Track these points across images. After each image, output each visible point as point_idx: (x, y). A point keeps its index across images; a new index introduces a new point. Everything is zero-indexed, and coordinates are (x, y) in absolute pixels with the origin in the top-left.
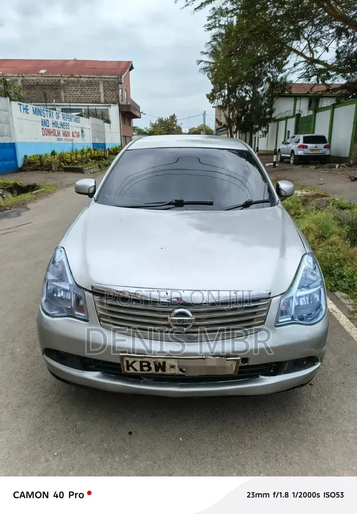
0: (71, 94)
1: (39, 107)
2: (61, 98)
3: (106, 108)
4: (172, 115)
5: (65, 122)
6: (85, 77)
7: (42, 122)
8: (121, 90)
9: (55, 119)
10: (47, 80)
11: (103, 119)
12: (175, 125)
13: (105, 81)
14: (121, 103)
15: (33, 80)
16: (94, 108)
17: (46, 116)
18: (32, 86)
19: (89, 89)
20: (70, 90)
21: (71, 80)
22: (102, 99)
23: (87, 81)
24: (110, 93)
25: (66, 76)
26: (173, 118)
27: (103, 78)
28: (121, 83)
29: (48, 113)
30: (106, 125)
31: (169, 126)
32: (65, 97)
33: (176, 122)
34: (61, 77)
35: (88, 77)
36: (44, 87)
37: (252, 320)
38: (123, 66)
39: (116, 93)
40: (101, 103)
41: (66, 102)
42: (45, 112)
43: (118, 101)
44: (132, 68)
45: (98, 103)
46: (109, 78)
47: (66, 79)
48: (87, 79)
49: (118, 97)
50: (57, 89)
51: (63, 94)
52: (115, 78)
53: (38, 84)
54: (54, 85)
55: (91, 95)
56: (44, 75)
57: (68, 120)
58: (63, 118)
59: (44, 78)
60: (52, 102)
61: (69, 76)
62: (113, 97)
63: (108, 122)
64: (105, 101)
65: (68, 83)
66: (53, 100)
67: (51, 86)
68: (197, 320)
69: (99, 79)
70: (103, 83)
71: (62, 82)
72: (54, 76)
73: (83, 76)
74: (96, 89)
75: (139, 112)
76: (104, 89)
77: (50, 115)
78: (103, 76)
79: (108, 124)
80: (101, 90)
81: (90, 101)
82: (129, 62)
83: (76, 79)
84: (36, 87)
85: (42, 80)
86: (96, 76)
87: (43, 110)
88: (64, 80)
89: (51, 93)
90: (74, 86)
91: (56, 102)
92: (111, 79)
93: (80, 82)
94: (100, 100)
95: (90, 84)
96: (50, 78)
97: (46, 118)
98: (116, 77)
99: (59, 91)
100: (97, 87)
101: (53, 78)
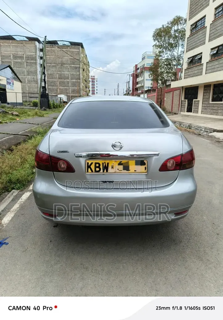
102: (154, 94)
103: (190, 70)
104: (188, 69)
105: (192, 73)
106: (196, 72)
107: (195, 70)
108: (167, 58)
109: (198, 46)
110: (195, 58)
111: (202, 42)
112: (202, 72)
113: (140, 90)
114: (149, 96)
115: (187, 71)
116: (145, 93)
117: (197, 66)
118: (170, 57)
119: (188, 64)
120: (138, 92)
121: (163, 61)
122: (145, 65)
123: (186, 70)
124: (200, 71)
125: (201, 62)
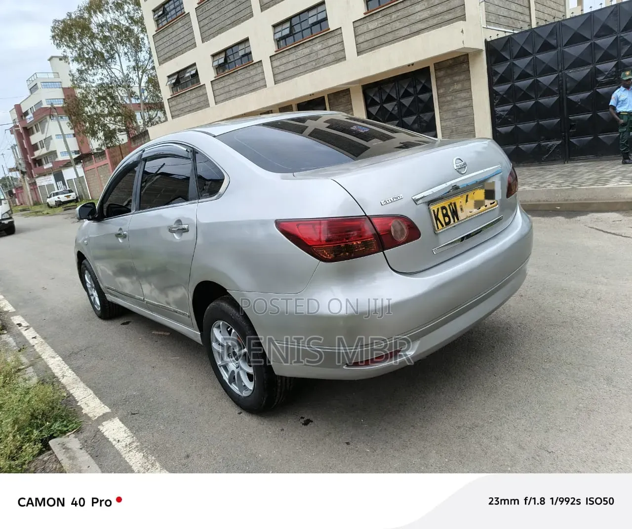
102: (102, 163)
103: (179, 100)
104: (175, 98)
105: (185, 104)
106: (194, 102)
107: (191, 97)
108: (100, 82)
109: (182, 52)
110: (185, 74)
111: (188, 44)
112: (207, 100)
113: (47, 163)
114: (89, 168)
115: (174, 103)
116: (77, 164)
117: (194, 91)
118: (106, 81)
119: (172, 88)
120: (45, 167)
121: (94, 90)
122: (42, 104)
123: (170, 100)
124: (203, 99)
125: (198, 81)
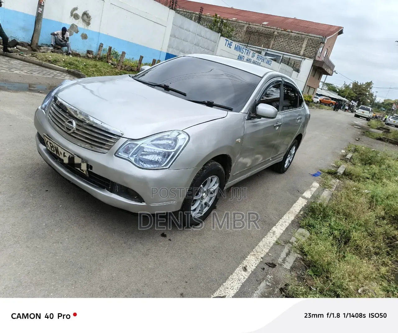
0: (278, 44)
1: (241, 46)
2: (270, 45)
3: (301, 60)
4: (369, 81)
5: (258, 61)
6: (295, 33)
7: (239, 56)
8: (321, 48)
9: (250, 57)
10: (265, 30)
11: (293, 67)
12: (369, 92)
13: (310, 39)
14: (317, 59)
15: (255, 28)
16: (289, 57)
17: (244, 53)
18: (253, 32)
19: (295, 42)
20: (279, 41)
21: (283, 33)
22: (302, 53)
23: (295, 36)
24: (310, 49)
25: (280, 29)
26: (369, 84)
27: (309, 36)
28: (324, 43)
29: (246, 51)
30: (295, 73)
31: (362, 91)
32: (273, 45)
33: (371, 88)
34: (277, 29)
35: (297, 33)
36: (261, 34)
37: (104, 144)
38: (332, 30)
39: (316, 50)
40: (300, 55)
41: (272, 49)
42: (244, 50)
43: (315, 57)
44: (341, 33)
45: (297, 55)
46: (315, 37)
47: (280, 31)
48: (295, 34)
49: (316, 53)
50: (270, 38)
51: (272, 42)
52: (319, 38)
53: (257, 32)
54: (268, 35)
55: (294, 47)
56: (265, 26)
57: (261, 60)
58: (257, 57)
59: (263, 28)
60: (261, 47)
61: (283, 30)
62: (311, 53)
63: (298, 71)
64: (304, 54)
65: (280, 35)
66: (262, 45)
67: (266, 34)
68: (77, 129)
69: (306, 36)
70: (308, 40)
71: (276, 33)
72: (272, 28)
73: (294, 31)
74: (300, 43)
75: (332, 70)
76: (306, 45)
77: (247, 53)
78: (310, 35)
79: (297, 73)
80: (304, 46)
81: (291, 51)
82: (340, 27)
83: (287, 33)
84: (255, 34)
85: (261, 29)
86: (305, 34)
87: (244, 48)
88: (278, 32)
89: (264, 40)
90: (283, 38)
91: (264, 47)
92: (316, 38)
93: (290, 35)
94: (299, 53)
95: (296, 38)
96: (267, 29)
97: (243, 55)
98: (321, 37)
99: (271, 39)
100: (301, 42)
101: (270, 29)
